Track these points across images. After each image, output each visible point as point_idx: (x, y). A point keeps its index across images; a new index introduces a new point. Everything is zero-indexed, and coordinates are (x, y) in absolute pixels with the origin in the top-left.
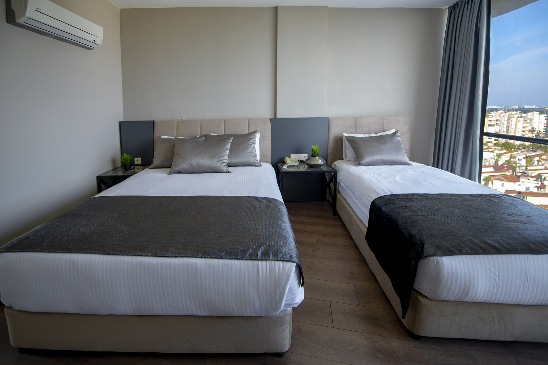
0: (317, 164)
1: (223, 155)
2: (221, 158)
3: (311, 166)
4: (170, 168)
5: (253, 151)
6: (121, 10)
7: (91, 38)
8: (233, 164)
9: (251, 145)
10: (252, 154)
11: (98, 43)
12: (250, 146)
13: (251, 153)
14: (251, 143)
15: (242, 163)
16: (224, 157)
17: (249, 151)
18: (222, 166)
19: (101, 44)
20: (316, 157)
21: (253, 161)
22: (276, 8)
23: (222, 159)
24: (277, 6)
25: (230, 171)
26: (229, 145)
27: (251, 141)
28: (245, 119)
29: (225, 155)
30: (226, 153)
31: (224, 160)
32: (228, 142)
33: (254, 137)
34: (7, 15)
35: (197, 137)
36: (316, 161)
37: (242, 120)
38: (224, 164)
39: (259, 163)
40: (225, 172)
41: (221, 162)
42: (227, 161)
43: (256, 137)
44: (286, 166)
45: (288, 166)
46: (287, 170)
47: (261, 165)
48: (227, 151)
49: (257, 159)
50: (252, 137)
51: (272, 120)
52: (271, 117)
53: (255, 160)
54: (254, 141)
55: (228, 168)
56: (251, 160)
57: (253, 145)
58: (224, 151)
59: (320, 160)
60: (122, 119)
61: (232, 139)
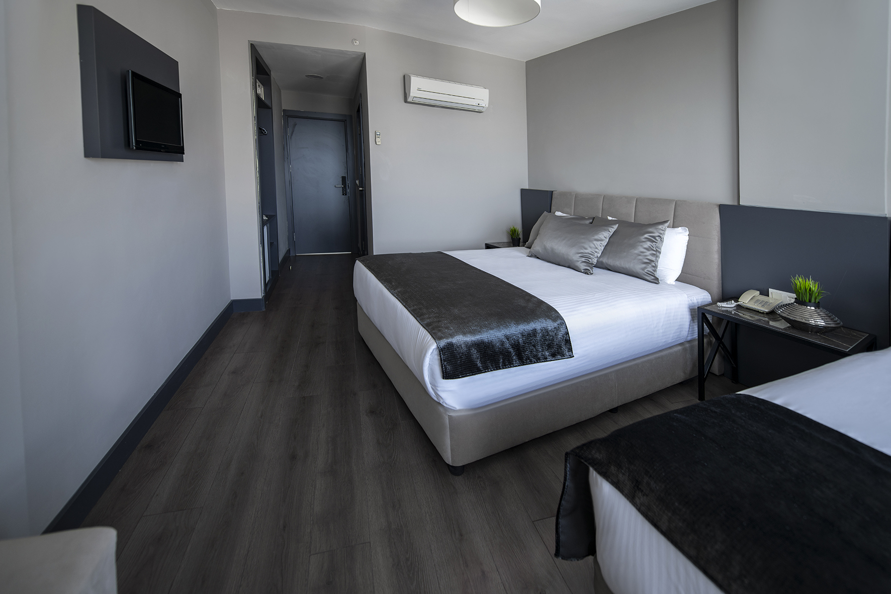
1: (586, 246)
2: (582, 249)
3: (795, 325)
4: (530, 248)
5: (645, 254)
7: (475, 103)
8: (610, 266)
9: (644, 243)
10: (640, 257)
11: (484, 106)
12: (641, 244)
13: (640, 255)
14: (644, 240)
15: (623, 268)
16: (586, 249)
17: (636, 252)
18: (578, 261)
19: (487, 106)
20: (807, 306)
21: (641, 271)
23: (582, 251)
25: (592, 272)
26: (605, 236)
27: (646, 236)
28: (670, 201)
29: (591, 247)
30: (592, 245)
31: (586, 253)
32: (605, 230)
33: (655, 231)
34: (405, 97)
35: (583, 218)
36: (807, 315)
37: (666, 202)
38: (583, 259)
39: (653, 278)
40: (583, 271)
41: (580, 255)
42: (591, 256)
43: (662, 232)
44: (732, 304)
45: (739, 307)
46: (731, 313)
47: (656, 281)
48: (595, 242)
49: (650, 269)
50: (650, 230)
51: (723, 208)
52: (728, 200)
53: (645, 271)
54: (654, 237)
55: (592, 268)
56: (638, 268)
57: (649, 244)
58: (591, 241)
59: (819, 315)
60: (526, 186)
61: (616, 227)
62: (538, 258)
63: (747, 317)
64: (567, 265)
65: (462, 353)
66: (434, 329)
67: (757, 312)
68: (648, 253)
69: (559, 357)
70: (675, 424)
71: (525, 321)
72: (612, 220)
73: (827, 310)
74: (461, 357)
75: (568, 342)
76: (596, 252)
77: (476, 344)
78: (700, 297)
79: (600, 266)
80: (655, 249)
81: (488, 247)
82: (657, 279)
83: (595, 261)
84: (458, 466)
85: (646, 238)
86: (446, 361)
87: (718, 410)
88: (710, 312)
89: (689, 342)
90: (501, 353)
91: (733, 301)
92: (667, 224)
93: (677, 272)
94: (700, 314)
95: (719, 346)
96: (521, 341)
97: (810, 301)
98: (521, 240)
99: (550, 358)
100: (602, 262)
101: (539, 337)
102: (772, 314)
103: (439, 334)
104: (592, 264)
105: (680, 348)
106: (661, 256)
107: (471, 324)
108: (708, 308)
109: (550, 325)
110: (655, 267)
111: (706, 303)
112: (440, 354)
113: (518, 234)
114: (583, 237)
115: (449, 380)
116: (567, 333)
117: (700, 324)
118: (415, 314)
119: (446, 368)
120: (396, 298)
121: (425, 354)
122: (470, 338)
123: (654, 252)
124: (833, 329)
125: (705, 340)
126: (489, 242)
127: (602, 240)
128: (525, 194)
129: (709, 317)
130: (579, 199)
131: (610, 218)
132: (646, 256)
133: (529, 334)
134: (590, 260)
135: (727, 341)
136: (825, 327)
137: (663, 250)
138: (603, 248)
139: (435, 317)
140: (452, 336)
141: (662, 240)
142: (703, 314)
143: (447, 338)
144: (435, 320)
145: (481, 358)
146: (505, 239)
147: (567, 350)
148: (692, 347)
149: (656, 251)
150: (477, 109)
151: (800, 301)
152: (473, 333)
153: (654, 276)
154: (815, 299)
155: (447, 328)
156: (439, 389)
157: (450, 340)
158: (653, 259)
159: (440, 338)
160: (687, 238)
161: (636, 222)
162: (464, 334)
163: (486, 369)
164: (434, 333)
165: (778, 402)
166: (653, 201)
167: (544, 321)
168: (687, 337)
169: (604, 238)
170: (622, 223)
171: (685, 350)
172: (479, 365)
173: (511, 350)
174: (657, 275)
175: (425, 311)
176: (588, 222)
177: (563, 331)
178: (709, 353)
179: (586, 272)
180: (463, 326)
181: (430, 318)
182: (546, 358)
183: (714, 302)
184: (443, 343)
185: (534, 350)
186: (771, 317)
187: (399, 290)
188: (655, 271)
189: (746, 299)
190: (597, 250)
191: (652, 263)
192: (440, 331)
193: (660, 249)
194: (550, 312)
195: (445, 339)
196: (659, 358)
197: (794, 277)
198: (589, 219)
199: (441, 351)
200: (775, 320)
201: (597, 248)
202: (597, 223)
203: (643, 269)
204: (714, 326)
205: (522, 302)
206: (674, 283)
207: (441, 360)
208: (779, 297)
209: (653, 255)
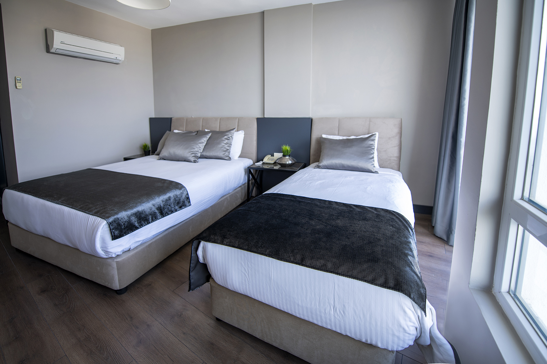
0: (285, 163)
1: (194, 147)
4: (159, 155)
5: (225, 146)
6: (152, 30)
7: (113, 57)
8: (207, 156)
10: (222, 149)
11: (120, 59)
12: (223, 142)
13: (222, 148)
14: (224, 139)
15: (214, 156)
16: (194, 149)
17: (221, 146)
18: (190, 157)
19: (123, 59)
20: (286, 157)
22: (263, 13)
23: (192, 150)
24: (264, 10)
25: (198, 161)
26: (204, 140)
27: (225, 137)
28: (236, 118)
29: (197, 148)
30: (198, 146)
31: (194, 151)
32: (205, 137)
33: (229, 134)
34: (47, 48)
35: (192, 132)
36: (286, 160)
37: (234, 118)
38: (193, 155)
39: (228, 158)
40: (193, 161)
41: (191, 153)
42: (197, 153)
43: (232, 134)
44: (261, 163)
45: (263, 163)
46: (260, 167)
47: (230, 159)
48: (199, 145)
49: (227, 154)
50: (227, 134)
51: (258, 120)
52: (260, 116)
53: (225, 155)
54: (229, 137)
55: (198, 159)
56: (221, 154)
57: (227, 141)
58: (197, 144)
59: (290, 159)
60: (153, 116)
61: (210, 134)
62: (165, 160)
63: (266, 167)
64: (183, 160)
65: (125, 221)
66: (102, 214)
67: (270, 164)
68: (226, 146)
69: (183, 207)
70: (240, 211)
71: (163, 193)
72: (208, 131)
73: (292, 157)
74: (124, 224)
75: (188, 198)
76: (200, 150)
77: (134, 214)
78: (248, 162)
79: (202, 157)
80: (229, 143)
81: (126, 159)
82: (230, 158)
83: (199, 155)
84: (124, 287)
85: (225, 138)
86: (114, 229)
87: (255, 202)
88: (253, 168)
89: (243, 185)
90: (151, 214)
91: (261, 161)
92: (235, 130)
93: (239, 153)
94: (249, 171)
95: (255, 183)
96: (162, 205)
97: (287, 155)
98: (151, 152)
99: (179, 209)
100: (203, 155)
101: (172, 200)
102: (275, 163)
103: (107, 215)
104: (198, 157)
105: (240, 188)
106: (232, 146)
107: (129, 204)
108: (251, 167)
109: (178, 192)
110: (229, 152)
111: (251, 165)
112: (110, 226)
113: (148, 147)
114: (192, 142)
115: (117, 240)
116: (188, 194)
117: (248, 175)
118: (83, 209)
119: (114, 234)
120: (62, 205)
121: (97, 231)
122: (129, 212)
123: (229, 145)
124: (294, 163)
125: (250, 182)
126: (126, 156)
127: (203, 143)
128: (152, 121)
129: (252, 171)
130: (188, 121)
131: (206, 130)
132: (225, 147)
133: (167, 200)
134: (197, 155)
135: (258, 180)
136: (291, 164)
137: (233, 143)
138: (203, 147)
139: (101, 207)
140: (117, 213)
141: (232, 139)
142: (250, 170)
143: (114, 215)
144: (101, 208)
145: (138, 221)
146: (139, 152)
147: (187, 203)
148: (245, 187)
149: (230, 144)
150: (115, 61)
151: (284, 156)
152: (132, 208)
153: (229, 157)
154: (289, 153)
155: (113, 210)
156: (109, 248)
157: (116, 217)
158: (228, 148)
159: (108, 217)
160: (243, 136)
161: (220, 131)
162: (125, 210)
163: (141, 226)
164: (102, 216)
165: (275, 192)
166: (228, 119)
167: (175, 191)
168: (243, 182)
169: (204, 142)
170: (214, 132)
171: (242, 189)
172: (137, 224)
173: (157, 211)
174: (230, 156)
175: (91, 206)
176: (194, 134)
177: (185, 193)
178: (251, 188)
179: (195, 162)
180: (124, 206)
181: (96, 209)
182: (177, 210)
183: (254, 164)
184: (111, 219)
185: (170, 207)
186: (274, 164)
187: (63, 199)
188: (229, 154)
189: (266, 160)
190: (200, 149)
191: (228, 151)
192: (107, 213)
193: (231, 143)
194: (178, 186)
195: (112, 217)
196: (231, 195)
197: (282, 146)
198: (195, 132)
199: (110, 224)
200: (276, 166)
201: (200, 148)
202: (200, 134)
203: (224, 154)
204: (254, 175)
205: (160, 184)
206: (238, 159)
207: (110, 229)
208: (278, 155)
209: (228, 146)
